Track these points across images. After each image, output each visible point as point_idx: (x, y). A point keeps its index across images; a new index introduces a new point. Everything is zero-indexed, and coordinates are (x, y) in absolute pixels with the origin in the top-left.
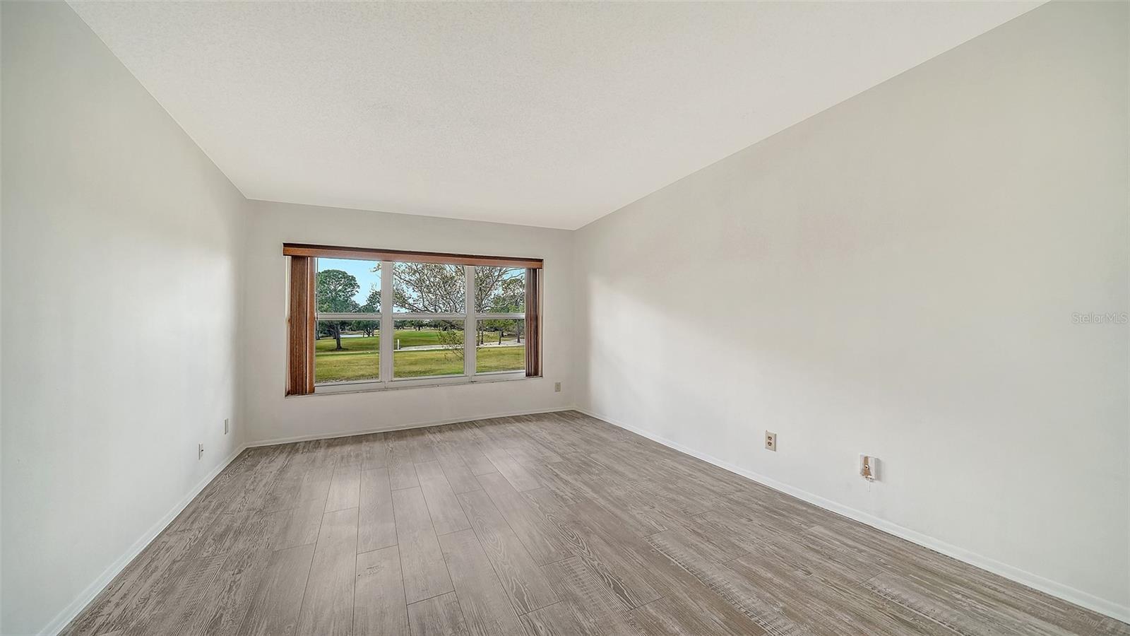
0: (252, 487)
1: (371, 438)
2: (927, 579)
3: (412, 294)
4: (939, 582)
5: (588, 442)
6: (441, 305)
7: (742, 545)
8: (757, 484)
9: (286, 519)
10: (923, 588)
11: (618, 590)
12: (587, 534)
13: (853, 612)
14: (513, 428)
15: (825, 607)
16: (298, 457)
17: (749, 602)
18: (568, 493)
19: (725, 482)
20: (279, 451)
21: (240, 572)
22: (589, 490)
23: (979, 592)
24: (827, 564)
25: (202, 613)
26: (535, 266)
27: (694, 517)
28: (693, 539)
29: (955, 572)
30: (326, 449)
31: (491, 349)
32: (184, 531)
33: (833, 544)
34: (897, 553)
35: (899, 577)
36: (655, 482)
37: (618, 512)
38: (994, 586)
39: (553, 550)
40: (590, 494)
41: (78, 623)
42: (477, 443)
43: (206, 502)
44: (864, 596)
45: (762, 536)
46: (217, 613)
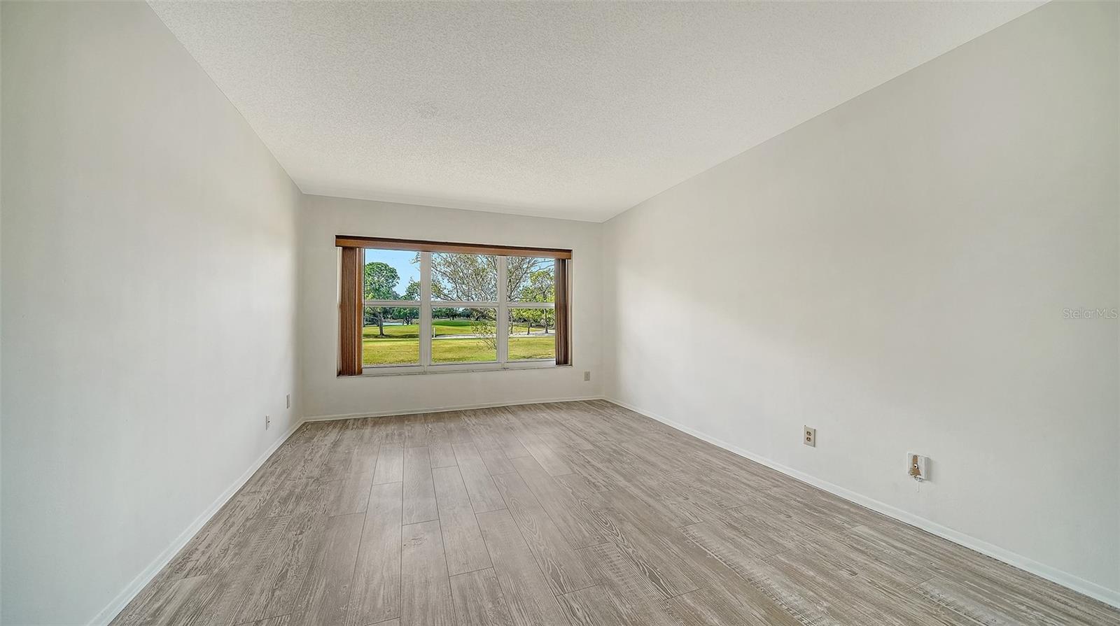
0: (310, 458)
1: (412, 418)
2: (985, 587)
3: (447, 285)
4: (999, 590)
5: (619, 432)
6: (474, 296)
7: (781, 541)
8: (794, 480)
9: (339, 488)
10: (981, 596)
11: (653, 578)
12: (621, 521)
13: (904, 616)
14: (544, 415)
15: (872, 609)
16: (350, 434)
17: (791, 599)
18: (600, 480)
19: (761, 477)
20: (331, 426)
21: (301, 533)
22: (621, 479)
23: (1046, 605)
24: (874, 566)
25: (271, 567)
26: (563, 257)
27: (729, 511)
28: (730, 533)
29: (1017, 581)
30: (372, 426)
31: (520, 339)
32: (255, 492)
33: (879, 545)
34: (950, 557)
35: (953, 583)
36: (688, 474)
37: (651, 501)
38: (1064, 599)
39: (587, 535)
40: (622, 482)
41: (173, 565)
42: (510, 429)
43: (272, 469)
44: (914, 599)
45: (803, 533)
46: (283, 569)
